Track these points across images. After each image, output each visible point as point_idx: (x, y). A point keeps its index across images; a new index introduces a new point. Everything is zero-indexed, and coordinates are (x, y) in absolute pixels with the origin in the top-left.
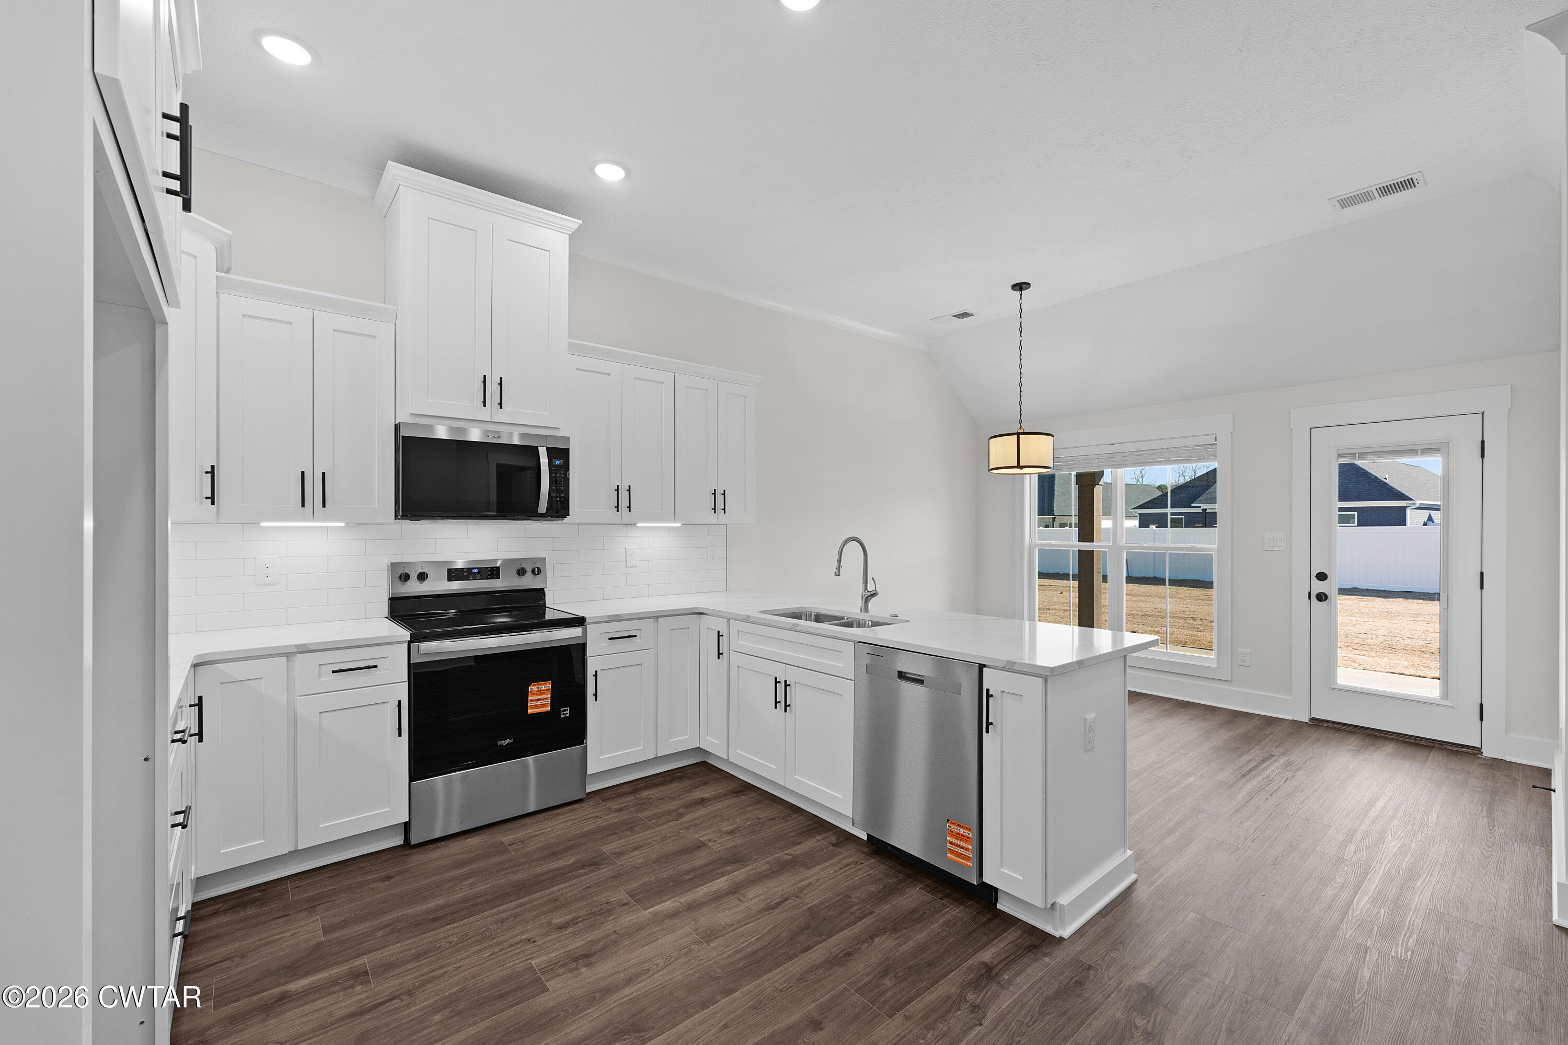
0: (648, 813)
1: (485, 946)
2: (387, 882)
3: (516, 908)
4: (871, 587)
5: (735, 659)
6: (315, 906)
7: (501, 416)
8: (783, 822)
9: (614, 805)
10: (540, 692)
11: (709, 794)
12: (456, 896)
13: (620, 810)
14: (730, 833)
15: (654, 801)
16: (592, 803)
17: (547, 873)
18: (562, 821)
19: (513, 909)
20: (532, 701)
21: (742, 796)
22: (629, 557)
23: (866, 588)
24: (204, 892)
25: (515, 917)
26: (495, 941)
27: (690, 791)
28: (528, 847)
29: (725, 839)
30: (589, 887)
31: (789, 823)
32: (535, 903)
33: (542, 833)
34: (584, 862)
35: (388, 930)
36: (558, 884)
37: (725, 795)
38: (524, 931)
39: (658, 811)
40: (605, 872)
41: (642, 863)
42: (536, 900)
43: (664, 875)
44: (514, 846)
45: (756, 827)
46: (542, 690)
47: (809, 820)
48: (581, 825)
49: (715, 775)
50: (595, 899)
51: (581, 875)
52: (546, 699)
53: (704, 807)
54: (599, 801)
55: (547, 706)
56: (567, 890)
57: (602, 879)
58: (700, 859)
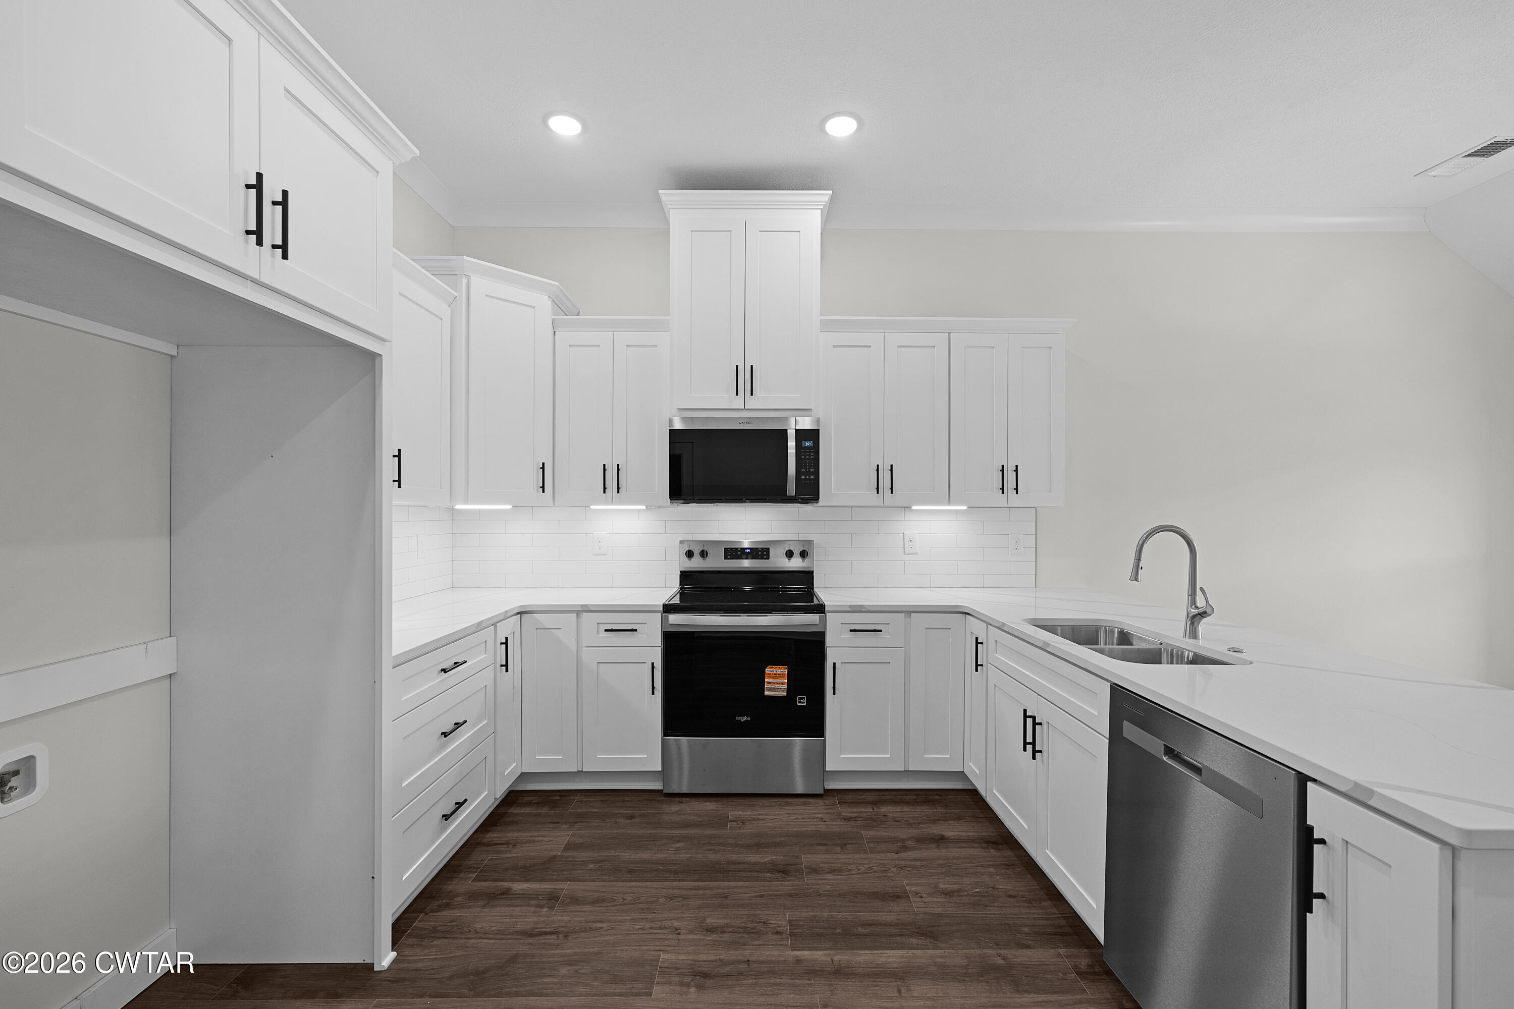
0: (873, 833)
1: (643, 917)
2: (629, 821)
3: (691, 889)
4: (1200, 602)
5: (994, 676)
6: (577, 822)
7: (752, 403)
8: (1024, 907)
9: (846, 811)
10: (776, 676)
11: (954, 834)
12: (659, 856)
13: (848, 819)
14: (946, 894)
15: (888, 821)
16: (828, 802)
17: (739, 863)
18: (790, 812)
19: (688, 889)
20: (768, 683)
21: (992, 851)
22: (907, 543)
23: (1193, 602)
24: (532, 785)
25: (684, 898)
26: (653, 916)
27: (934, 822)
28: (743, 829)
29: (935, 900)
30: (761, 896)
31: (1033, 911)
32: (708, 892)
33: (765, 819)
34: (777, 865)
35: (597, 865)
36: (739, 880)
37: (973, 841)
38: (680, 918)
39: (884, 834)
40: (787, 885)
41: (828, 891)
42: (710, 889)
43: (839, 916)
44: (734, 823)
45: (984, 899)
46: (779, 674)
47: (1065, 918)
48: (803, 823)
49: (978, 811)
50: (758, 912)
51: (764, 880)
52: (783, 683)
53: (938, 847)
54: (835, 802)
55: (783, 691)
56: (742, 891)
57: (779, 892)
58: (892, 913)
